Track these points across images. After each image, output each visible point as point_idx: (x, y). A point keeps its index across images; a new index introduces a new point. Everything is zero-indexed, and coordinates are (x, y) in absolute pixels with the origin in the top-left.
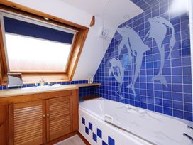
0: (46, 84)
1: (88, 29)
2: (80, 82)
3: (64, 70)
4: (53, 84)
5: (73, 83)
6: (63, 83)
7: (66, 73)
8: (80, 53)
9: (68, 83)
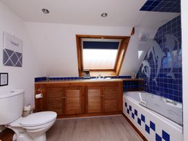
0: (102, 77)
1: (130, 37)
2: (125, 77)
3: (113, 68)
4: (106, 77)
5: (120, 77)
6: (112, 78)
7: (114, 70)
8: (124, 55)
9: (116, 77)
